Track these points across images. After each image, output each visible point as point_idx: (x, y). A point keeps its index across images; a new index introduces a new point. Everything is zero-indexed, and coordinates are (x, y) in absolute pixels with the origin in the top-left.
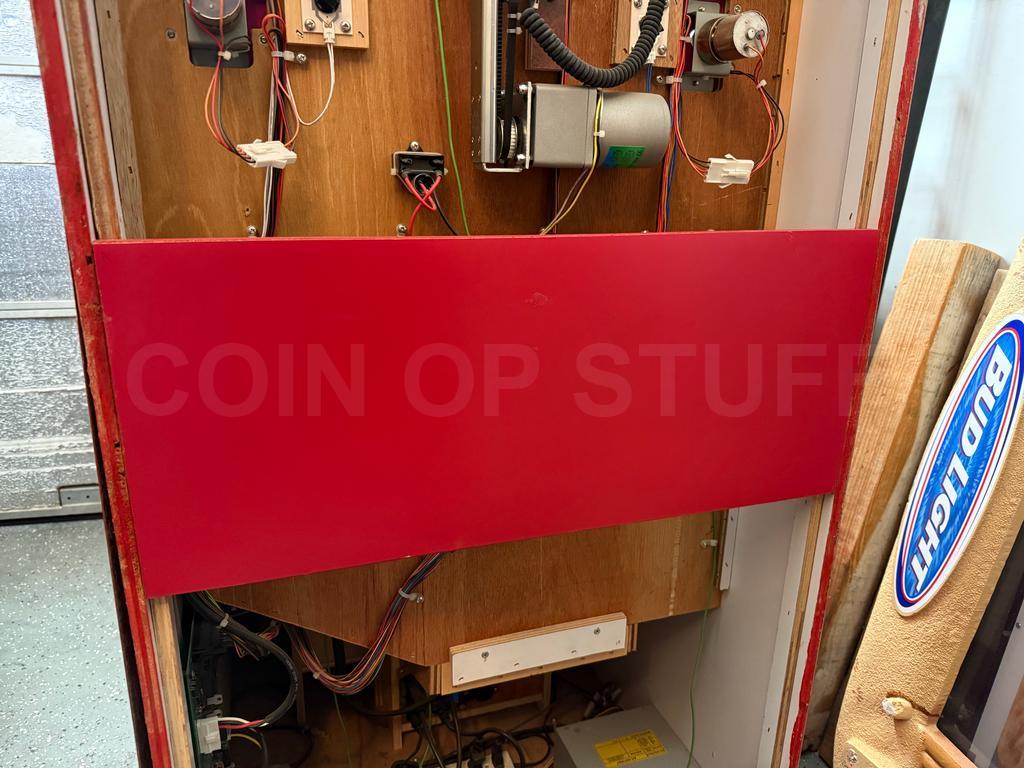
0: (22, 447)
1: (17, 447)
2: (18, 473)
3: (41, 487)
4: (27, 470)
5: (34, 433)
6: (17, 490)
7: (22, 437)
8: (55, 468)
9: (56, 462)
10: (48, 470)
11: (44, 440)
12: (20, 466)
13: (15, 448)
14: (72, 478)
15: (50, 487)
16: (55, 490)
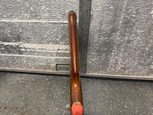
0: (43, 48)
1: (41, 47)
2: (42, 58)
3: (50, 64)
4: (45, 57)
5: (48, 42)
6: (41, 64)
7: (43, 44)
8: (56, 57)
9: (56, 55)
10: (53, 58)
11: (52, 45)
12: (43, 55)
13: (41, 48)
14: (62, 62)
15: (54, 64)
16: (55, 65)
